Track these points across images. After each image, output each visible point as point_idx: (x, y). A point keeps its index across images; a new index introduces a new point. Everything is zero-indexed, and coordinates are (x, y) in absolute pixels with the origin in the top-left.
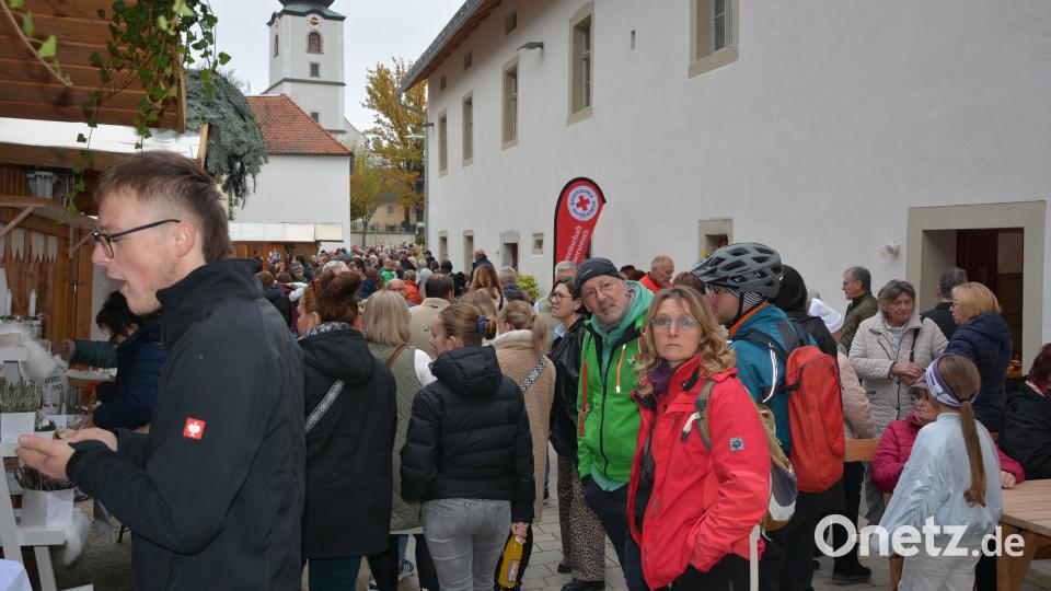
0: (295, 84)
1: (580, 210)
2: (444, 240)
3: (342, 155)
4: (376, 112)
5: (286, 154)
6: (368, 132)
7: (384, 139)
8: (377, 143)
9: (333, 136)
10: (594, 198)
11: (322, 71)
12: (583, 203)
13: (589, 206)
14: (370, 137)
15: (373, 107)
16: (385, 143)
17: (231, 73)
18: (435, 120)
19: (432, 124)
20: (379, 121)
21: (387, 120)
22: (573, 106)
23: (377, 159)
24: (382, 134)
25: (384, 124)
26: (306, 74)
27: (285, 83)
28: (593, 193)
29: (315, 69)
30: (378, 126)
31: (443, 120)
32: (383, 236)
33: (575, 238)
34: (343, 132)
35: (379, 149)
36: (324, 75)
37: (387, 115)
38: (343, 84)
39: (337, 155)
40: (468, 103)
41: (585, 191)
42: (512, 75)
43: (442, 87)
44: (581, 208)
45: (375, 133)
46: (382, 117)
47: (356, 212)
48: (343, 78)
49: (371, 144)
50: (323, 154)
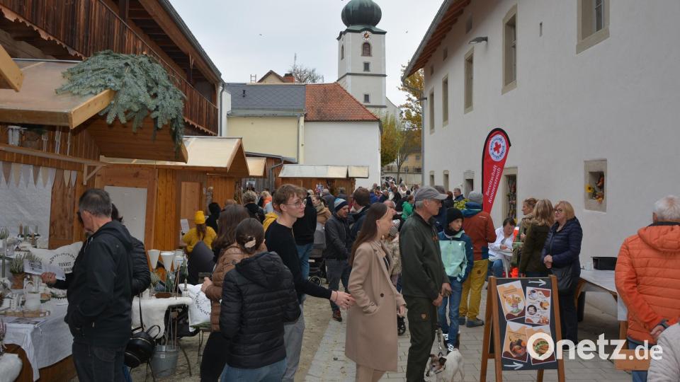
0: (355, 77)
1: (496, 153)
2: (432, 177)
3: (372, 121)
4: (407, 93)
5: (336, 121)
6: (402, 106)
7: (413, 110)
8: (408, 113)
9: (368, 109)
10: (503, 143)
11: (371, 67)
12: (497, 148)
13: (501, 150)
14: (403, 109)
15: (406, 90)
16: (413, 114)
17: (313, 71)
18: (427, 95)
19: (426, 99)
20: (409, 99)
21: (415, 98)
22: (506, 81)
23: (408, 124)
24: (411, 107)
25: (412, 101)
26: (361, 70)
27: (348, 76)
28: (503, 139)
29: (367, 66)
30: (409, 102)
31: (432, 95)
32: (411, 175)
33: (493, 174)
34: (385, 107)
35: (409, 118)
36: (372, 70)
37: (415, 95)
38: (385, 76)
39: (369, 121)
40: (446, 83)
41: (498, 138)
42: (470, 61)
43: (431, 73)
44: (496, 152)
45: (407, 107)
46: (411, 96)
47: (386, 159)
48: (385, 72)
49: (404, 114)
50: (360, 121)
